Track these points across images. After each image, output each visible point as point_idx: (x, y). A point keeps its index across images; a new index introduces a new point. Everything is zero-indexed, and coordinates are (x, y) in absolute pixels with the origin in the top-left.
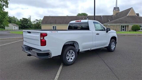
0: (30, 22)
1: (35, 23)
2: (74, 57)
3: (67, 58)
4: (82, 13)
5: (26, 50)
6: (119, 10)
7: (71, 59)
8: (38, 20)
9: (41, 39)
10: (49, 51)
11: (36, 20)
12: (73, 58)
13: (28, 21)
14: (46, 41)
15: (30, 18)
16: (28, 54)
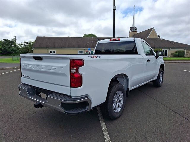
0: (15, 45)
1: (23, 46)
2: (122, 102)
3: (114, 106)
4: (90, 34)
5: (30, 95)
6: (137, 31)
7: (119, 106)
8: (26, 43)
9: (71, 73)
10: (87, 96)
11: (25, 42)
12: (120, 105)
13: (12, 44)
14: (81, 76)
15: (15, 39)
16: (36, 103)
